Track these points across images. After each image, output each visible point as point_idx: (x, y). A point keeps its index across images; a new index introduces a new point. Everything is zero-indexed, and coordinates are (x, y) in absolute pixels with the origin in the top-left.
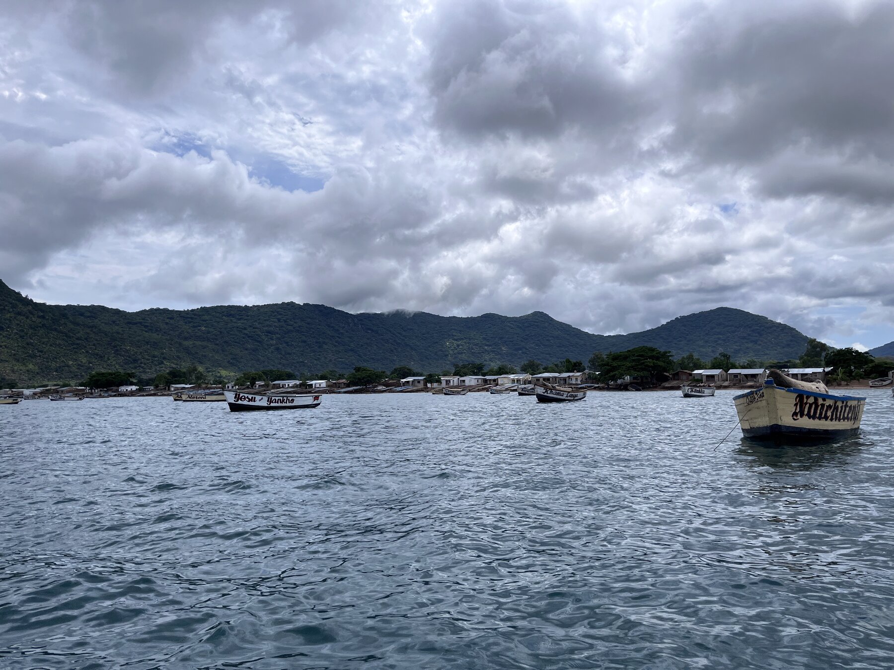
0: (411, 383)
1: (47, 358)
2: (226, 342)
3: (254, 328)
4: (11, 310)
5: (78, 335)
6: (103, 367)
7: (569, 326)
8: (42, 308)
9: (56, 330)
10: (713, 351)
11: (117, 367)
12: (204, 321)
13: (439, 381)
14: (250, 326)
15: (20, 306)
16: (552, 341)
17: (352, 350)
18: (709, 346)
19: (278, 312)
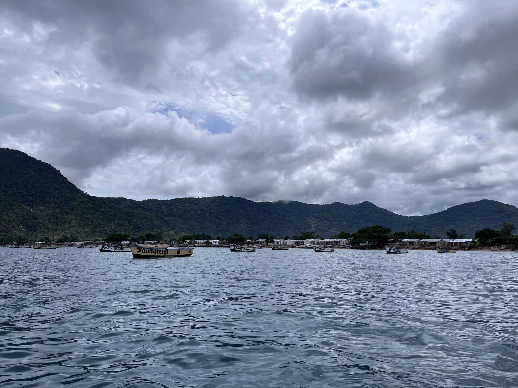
0: (259, 243)
1: (95, 226)
2: (187, 218)
3: (202, 210)
4: (78, 200)
5: (111, 213)
6: (122, 231)
7: (386, 210)
8: (94, 199)
9: (100, 211)
10: (478, 227)
11: (130, 231)
12: (176, 206)
13: (273, 242)
14: (200, 209)
15: (83, 198)
16: (375, 219)
17: (255, 223)
18: (476, 224)
19: (215, 201)
